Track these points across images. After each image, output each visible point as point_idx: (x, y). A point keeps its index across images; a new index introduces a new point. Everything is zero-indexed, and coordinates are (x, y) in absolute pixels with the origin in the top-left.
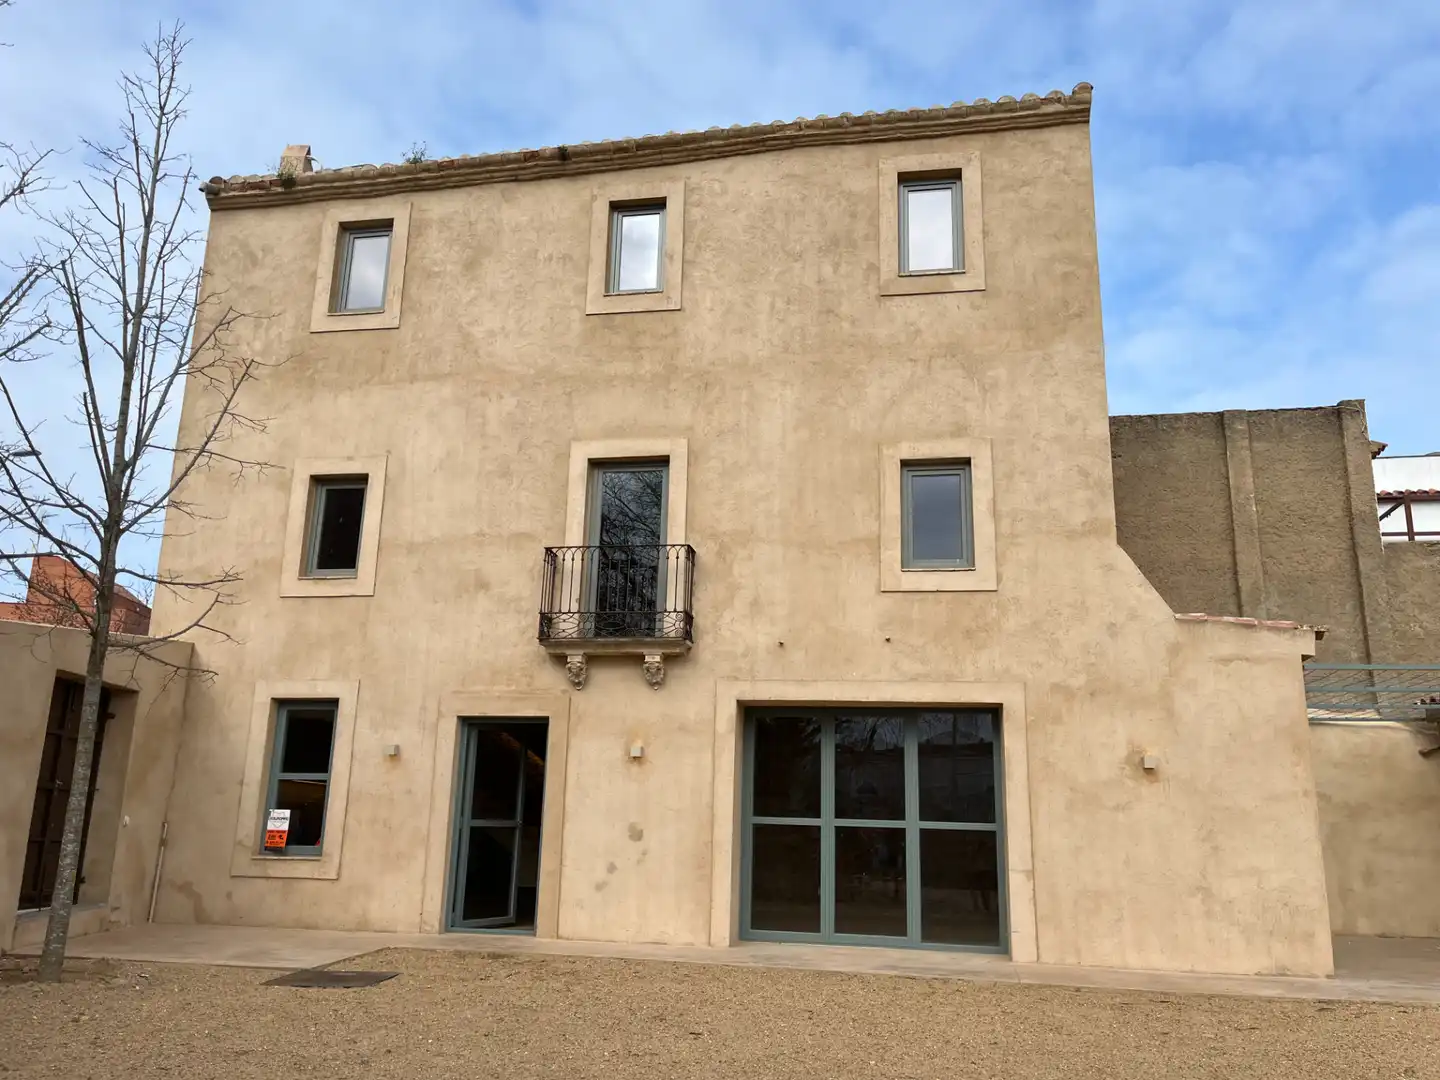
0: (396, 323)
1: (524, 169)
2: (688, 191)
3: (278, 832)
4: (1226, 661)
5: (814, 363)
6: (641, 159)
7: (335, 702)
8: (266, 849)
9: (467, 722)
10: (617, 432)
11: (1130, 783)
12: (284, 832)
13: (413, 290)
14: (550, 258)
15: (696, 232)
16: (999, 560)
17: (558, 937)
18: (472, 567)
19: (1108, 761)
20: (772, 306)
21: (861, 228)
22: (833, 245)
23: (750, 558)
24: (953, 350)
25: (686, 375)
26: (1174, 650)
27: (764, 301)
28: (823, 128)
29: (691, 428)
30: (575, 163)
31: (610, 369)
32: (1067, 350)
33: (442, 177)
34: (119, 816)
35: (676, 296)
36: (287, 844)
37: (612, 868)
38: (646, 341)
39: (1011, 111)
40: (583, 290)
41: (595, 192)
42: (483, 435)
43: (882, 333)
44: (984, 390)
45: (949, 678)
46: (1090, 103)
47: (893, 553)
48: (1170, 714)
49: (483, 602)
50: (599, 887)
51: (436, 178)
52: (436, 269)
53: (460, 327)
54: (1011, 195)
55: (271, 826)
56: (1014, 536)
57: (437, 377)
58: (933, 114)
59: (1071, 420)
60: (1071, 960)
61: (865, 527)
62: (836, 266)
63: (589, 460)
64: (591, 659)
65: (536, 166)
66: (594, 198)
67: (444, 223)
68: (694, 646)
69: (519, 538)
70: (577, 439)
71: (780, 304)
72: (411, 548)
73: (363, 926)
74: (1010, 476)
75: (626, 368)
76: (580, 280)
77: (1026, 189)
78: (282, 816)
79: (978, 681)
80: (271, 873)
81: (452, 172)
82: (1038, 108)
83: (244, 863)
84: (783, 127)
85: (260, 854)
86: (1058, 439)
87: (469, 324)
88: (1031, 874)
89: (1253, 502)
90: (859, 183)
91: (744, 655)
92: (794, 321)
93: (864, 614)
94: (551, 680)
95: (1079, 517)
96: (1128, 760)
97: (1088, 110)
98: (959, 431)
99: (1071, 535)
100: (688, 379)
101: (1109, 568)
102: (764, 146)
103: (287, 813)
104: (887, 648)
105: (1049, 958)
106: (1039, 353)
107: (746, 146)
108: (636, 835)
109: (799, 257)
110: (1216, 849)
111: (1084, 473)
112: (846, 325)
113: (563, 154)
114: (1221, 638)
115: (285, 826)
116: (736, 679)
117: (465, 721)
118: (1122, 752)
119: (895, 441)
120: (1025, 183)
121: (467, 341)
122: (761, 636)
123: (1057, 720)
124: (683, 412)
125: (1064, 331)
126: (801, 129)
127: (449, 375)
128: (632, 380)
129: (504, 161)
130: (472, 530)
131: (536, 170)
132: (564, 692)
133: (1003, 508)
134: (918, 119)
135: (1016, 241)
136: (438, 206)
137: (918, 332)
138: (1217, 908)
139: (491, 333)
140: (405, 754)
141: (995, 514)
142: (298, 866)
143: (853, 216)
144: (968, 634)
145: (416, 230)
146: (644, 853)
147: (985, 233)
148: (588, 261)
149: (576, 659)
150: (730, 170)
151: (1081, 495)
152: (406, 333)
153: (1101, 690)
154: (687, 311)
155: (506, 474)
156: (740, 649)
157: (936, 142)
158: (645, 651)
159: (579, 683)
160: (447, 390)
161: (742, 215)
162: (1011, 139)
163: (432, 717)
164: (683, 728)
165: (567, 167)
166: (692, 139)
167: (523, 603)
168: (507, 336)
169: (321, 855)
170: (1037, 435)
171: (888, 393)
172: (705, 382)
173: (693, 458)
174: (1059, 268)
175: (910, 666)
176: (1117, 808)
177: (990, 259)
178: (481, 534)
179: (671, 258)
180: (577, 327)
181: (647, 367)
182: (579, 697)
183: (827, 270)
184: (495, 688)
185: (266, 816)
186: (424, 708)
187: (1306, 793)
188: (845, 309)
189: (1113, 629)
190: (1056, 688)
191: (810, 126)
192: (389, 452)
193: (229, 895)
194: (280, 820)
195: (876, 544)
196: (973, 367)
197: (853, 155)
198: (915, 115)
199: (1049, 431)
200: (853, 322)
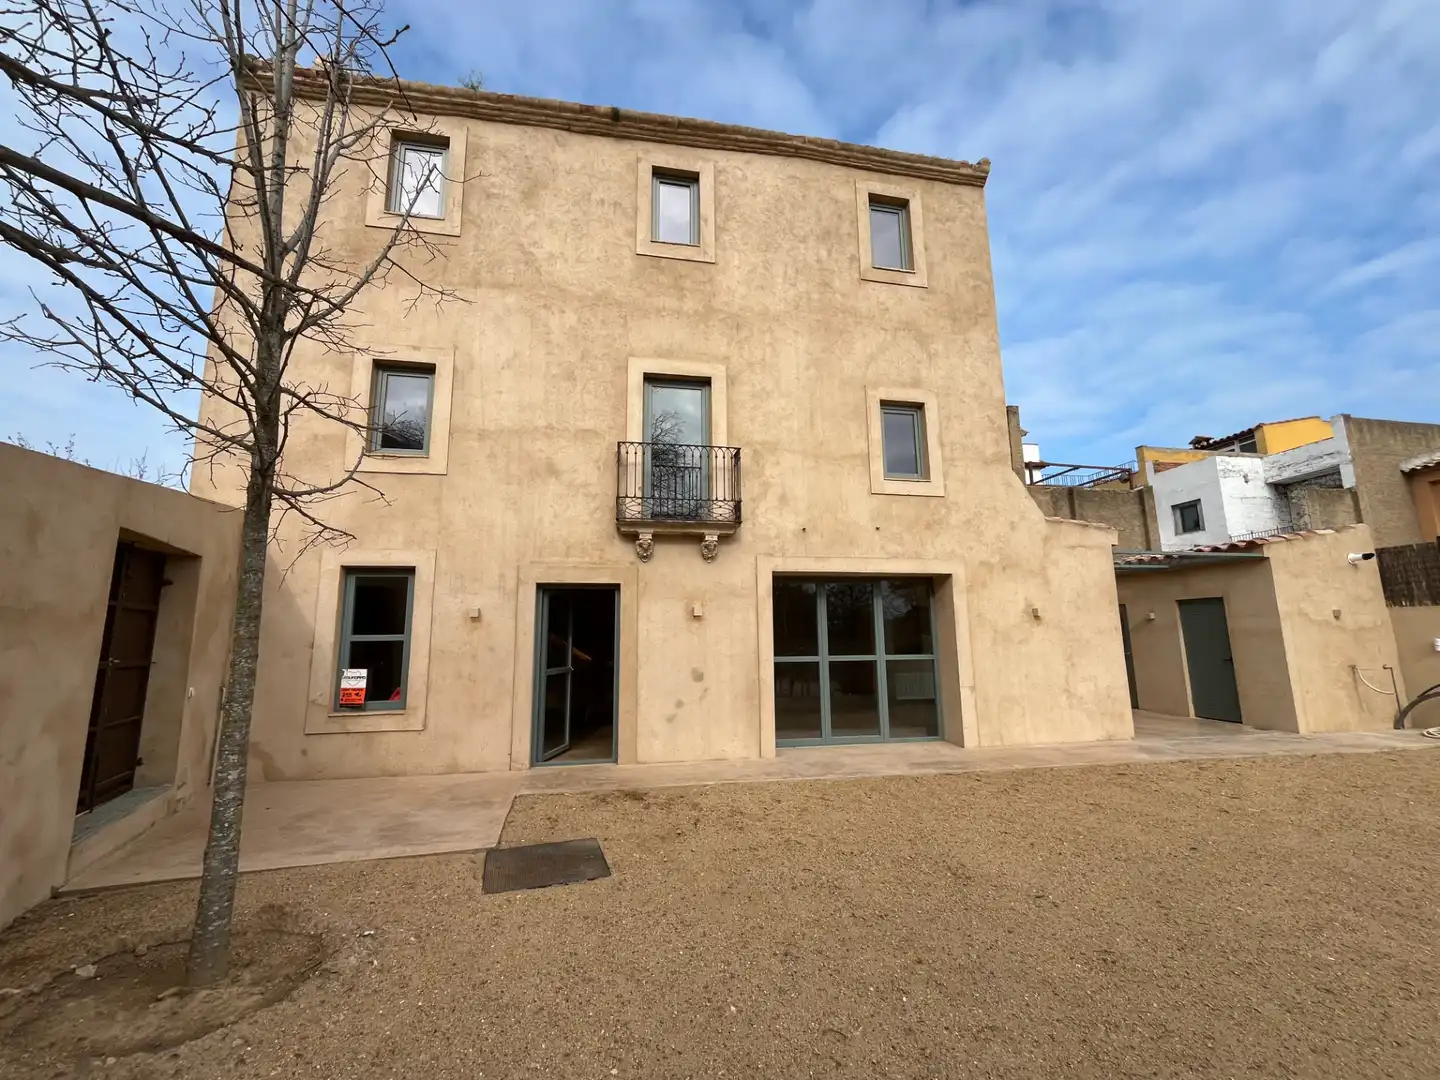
0: (457, 232)
1: (577, 120)
2: (718, 172)
3: (354, 690)
4: (1073, 547)
5: (818, 321)
6: (680, 137)
7: (411, 570)
8: (341, 706)
9: (543, 588)
10: (668, 354)
11: (1027, 625)
12: (362, 689)
13: (473, 207)
14: (602, 202)
15: (724, 204)
16: (945, 476)
17: (638, 763)
18: (543, 456)
19: (1015, 611)
20: (786, 272)
21: (846, 228)
22: (826, 235)
23: (778, 463)
24: (909, 326)
25: (721, 316)
26: (1046, 540)
27: (779, 270)
28: (820, 146)
29: (727, 358)
30: (624, 126)
31: (659, 301)
32: (978, 337)
33: (500, 109)
34: (185, 689)
35: (711, 252)
36: (365, 700)
37: (680, 704)
38: (688, 284)
39: (940, 166)
40: (633, 234)
41: (640, 155)
42: (548, 342)
43: (863, 307)
44: (930, 356)
45: (918, 557)
46: (987, 173)
47: (878, 466)
48: (1047, 582)
49: (553, 487)
50: (670, 719)
51: (493, 109)
52: (496, 191)
53: (521, 245)
54: (940, 226)
55: (345, 684)
56: (953, 460)
57: (502, 287)
58: (895, 155)
59: (983, 384)
60: (998, 743)
61: (860, 446)
62: (829, 253)
63: (645, 374)
64: (656, 537)
65: (588, 120)
66: (638, 160)
67: (501, 153)
69: (584, 435)
70: (632, 355)
71: (791, 273)
72: (483, 435)
73: (453, 769)
74: (948, 418)
75: (671, 302)
76: (630, 225)
77: (949, 224)
78: (358, 675)
79: (936, 558)
80: (352, 728)
81: (510, 106)
82: (958, 168)
83: (319, 720)
84: (791, 138)
85: (336, 711)
86: (976, 397)
87: (529, 244)
88: (973, 688)
90: (843, 194)
91: (777, 537)
92: (802, 287)
93: (861, 511)
94: (623, 553)
95: (990, 451)
96: (1025, 612)
97: (985, 178)
98: (916, 383)
99: (986, 462)
100: (723, 319)
101: (1008, 485)
102: (775, 150)
103: (364, 672)
104: (877, 536)
105: (985, 743)
106: (962, 337)
107: (764, 146)
108: (698, 677)
109: (804, 240)
110: (1073, 665)
111: (992, 421)
112: (838, 296)
113: (615, 115)
114: (1071, 532)
115: (363, 684)
116: (771, 555)
117: (541, 587)
118: (1022, 606)
119: (876, 385)
120: (948, 220)
121: (529, 260)
122: (790, 523)
123: (984, 585)
124: (719, 343)
125: (976, 323)
126: (805, 142)
127: (512, 285)
128: (678, 313)
129: (562, 108)
130: (541, 423)
131: (589, 124)
132: (632, 563)
133: (946, 441)
134: (884, 156)
135: (945, 258)
136: (496, 136)
137: (887, 309)
138: (1075, 701)
139: (552, 256)
140: (486, 617)
141: (942, 445)
142: (379, 720)
143: (840, 217)
144: (928, 526)
145: (473, 152)
146: (706, 691)
147: (926, 249)
148: (636, 210)
149: (646, 536)
150: (748, 162)
151: (990, 435)
152: (468, 243)
153: (1009, 565)
154: (720, 265)
155: (570, 377)
156: (773, 533)
157: (892, 177)
158: (705, 531)
159: (645, 556)
160: (511, 299)
161: (759, 198)
162: (939, 187)
163: (511, 584)
164: (733, 593)
165: (615, 128)
166: (723, 129)
167: (591, 489)
168: (566, 261)
169: (405, 709)
170: (964, 392)
171: (868, 351)
172: (736, 323)
173: (731, 381)
174: (971, 283)
175: (893, 548)
176: (1021, 642)
177: (930, 266)
178: (550, 427)
179: (706, 221)
180: (629, 263)
181: (690, 304)
182: (643, 567)
183: (824, 253)
184: (570, 559)
185: (339, 676)
186: (502, 576)
188: (837, 284)
189: (1013, 526)
190: (982, 563)
191: (811, 142)
192: (456, 348)
193: (304, 753)
194: (356, 679)
195: (867, 458)
196: (923, 339)
197: (837, 173)
198: (884, 152)
199: (970, 391)
200: (843, 295)
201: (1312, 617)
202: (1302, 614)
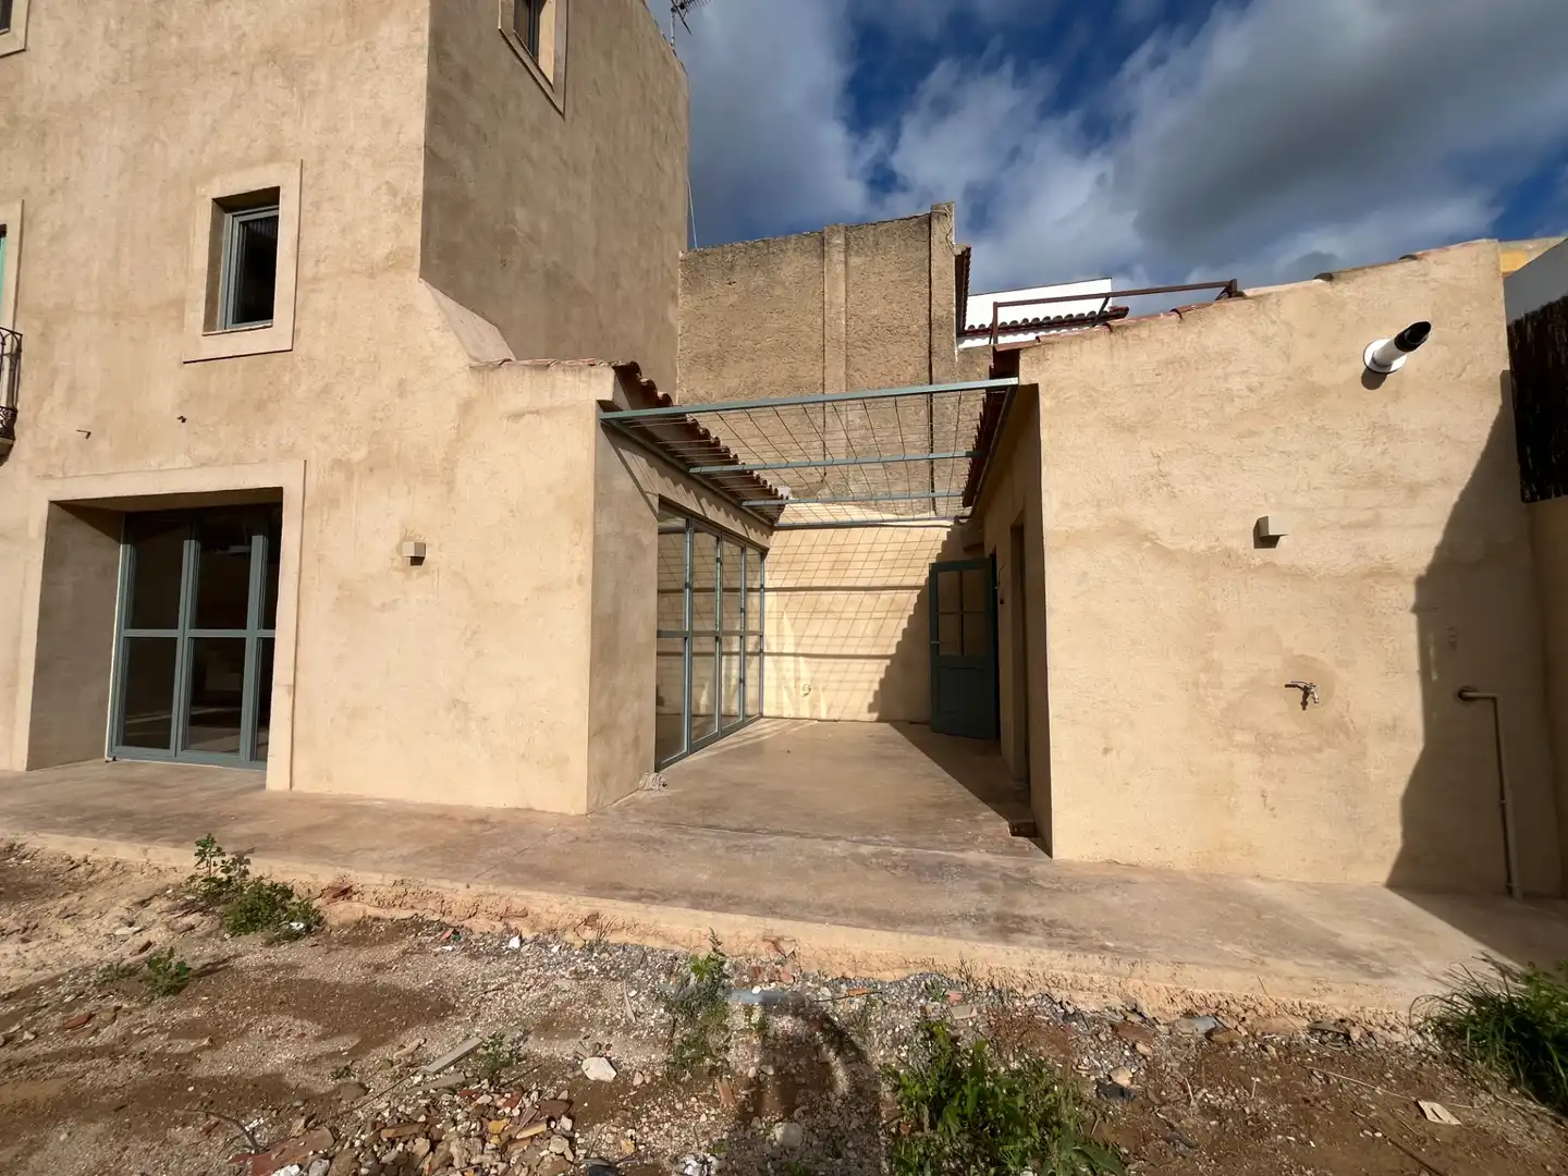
4: (516, 416)
5: (140, 93)
11: (398, 577)
16: (298, 312)
19: (384, 550)
20: (107, 27)
23: (70, 336)
24: (275, 54)
25: (26, 128)
26: (467, 407)
27: (99, 25)
29: (26, 190)
32: (391, 34)
35: (20, 34)
43: (207, 44)
44: (303, 99)
45: (239, 461)
47: (198, 314)
48: (450, 485)
56: (315, 279)
59: (385, 124)
61: (175, 286)
68: (16, 444)
71: (113, 25)
74: (317, 205)
79: (263, 461)
86: (371, 151)
88: (295, 688)
89: (843, 316)
91: (58, 450)
92: (125, 44)
93: (166, 392)
95: (382, 250)
96: (399, 549)
98: (274, 155)
99: (373, 272)
100: (28, 132)
101: (406, 310)
104: (184, 430)
105: (304, 786)
106: (363, 42)
110: (479, 654)
111: (393, 191)
112: (174, 40)
114: (518, 386)
116: (50, 477)
118: (394, 539)
119: (208, 176)
122: (71, 427)
123: (334, 503)
124: (21, 171)
125: (389, 11)
133: (309, 248)
138: (473, 726)
141: (298, 256)
144: (260, 406)
151: (387, 220)
153: (381, 464)
154: (32, 51)
156: (55, 444)
170: (350, 150)
171: (209, 120)
172: (42, 132)
173: (26, 223)
175: (200, 449)
176: (384, 608)
187: (580, 581)
188: (174, 20)
189: (402, 388)
190: (338, 464)
195: (179, 304)
196: (294, 73)
199: (365, 142)
200: (181, 37)
201: (1167, 541)
202: (1129, 533)
